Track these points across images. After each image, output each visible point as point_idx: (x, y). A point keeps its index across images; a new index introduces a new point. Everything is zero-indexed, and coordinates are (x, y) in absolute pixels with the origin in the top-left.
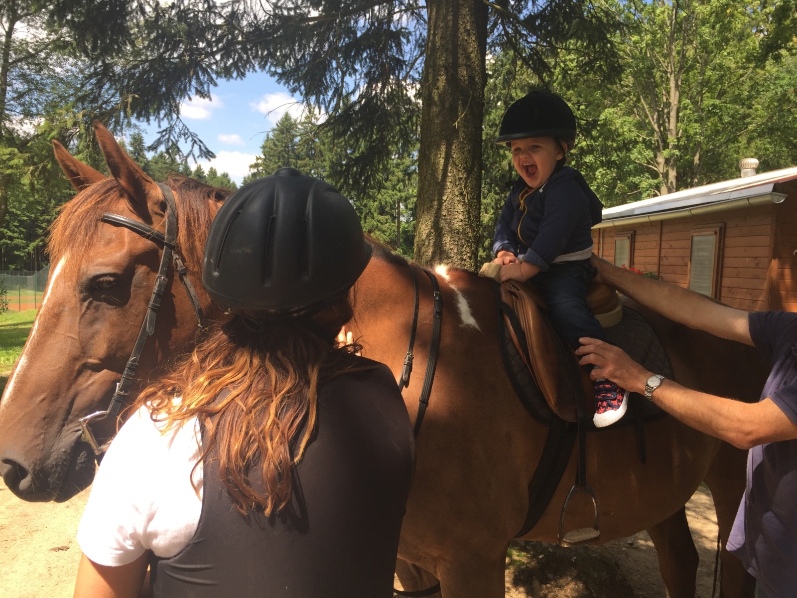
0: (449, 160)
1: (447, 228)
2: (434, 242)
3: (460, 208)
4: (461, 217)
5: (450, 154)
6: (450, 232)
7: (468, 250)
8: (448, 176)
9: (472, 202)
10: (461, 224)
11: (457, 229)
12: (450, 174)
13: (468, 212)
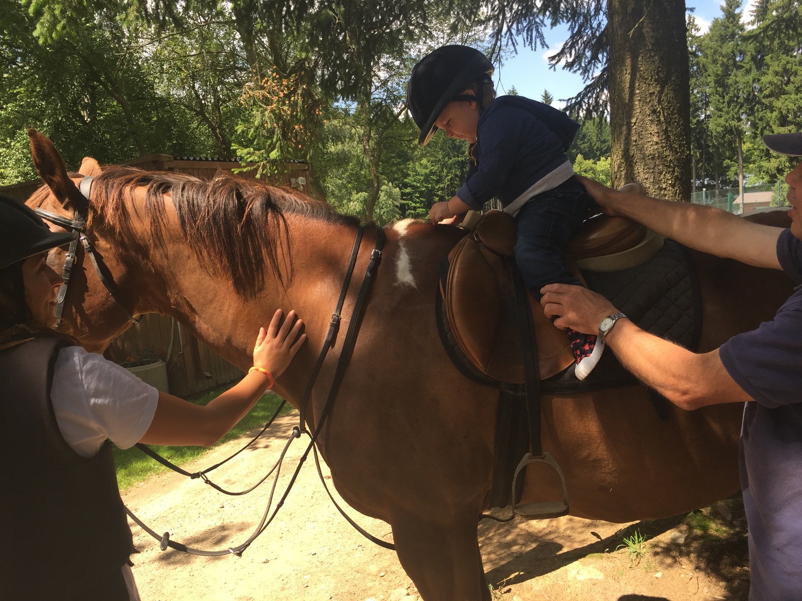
0: (635, 75)
1: (638, 155)
2: (626, 173)
3: (654, 128)
4: (655, 139)
5: (637, 67)
6: (643, 158)
7: (668, 176)
8: (635, 94)
9: (671, 119)
10: (656, 147)
11: (651, 155)
12: (638, 91)
13: (666, 131)
